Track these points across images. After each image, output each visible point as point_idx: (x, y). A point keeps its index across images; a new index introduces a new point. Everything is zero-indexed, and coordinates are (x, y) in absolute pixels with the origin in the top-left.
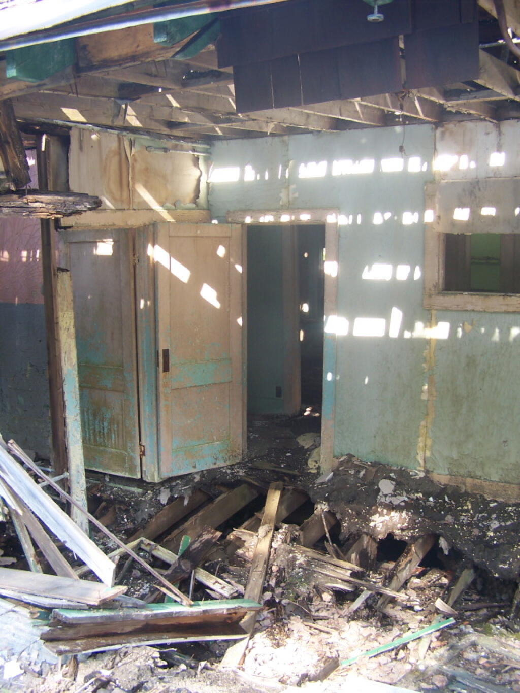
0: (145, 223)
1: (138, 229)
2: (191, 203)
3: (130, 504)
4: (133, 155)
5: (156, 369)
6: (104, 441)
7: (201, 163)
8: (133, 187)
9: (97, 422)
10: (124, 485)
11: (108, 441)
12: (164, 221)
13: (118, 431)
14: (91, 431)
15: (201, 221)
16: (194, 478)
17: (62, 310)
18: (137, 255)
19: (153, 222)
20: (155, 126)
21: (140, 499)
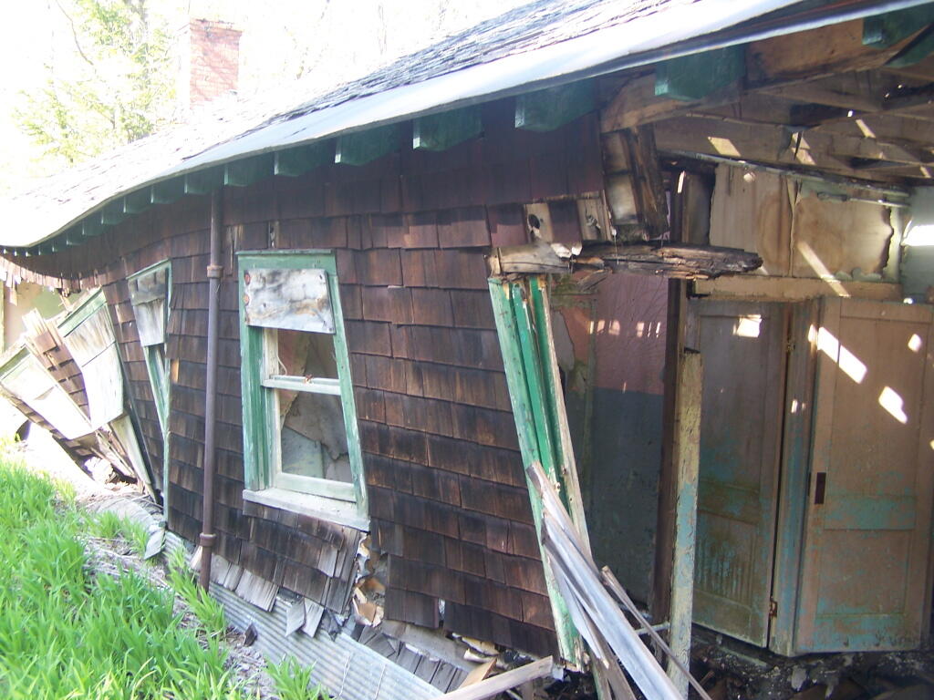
0: (808, 296)
1: (798, 303)
2: (874, 272)
3: (747, 681)
4: (798, 204)
5: (805, 498)
6: (721, 588)
7: (894, 217)
8: (795, 246)
9: (715, 561)
10: (742, 653)
11: (726, 588)
12: (834, 296)
13: (742, 576)
14: (705, 573)
15: (887, 299)
16: (844, 660)
17: (687, 404)
18: (793, 338)
19: (818, 296)
20: (833, 164)
21: (762, 676)
